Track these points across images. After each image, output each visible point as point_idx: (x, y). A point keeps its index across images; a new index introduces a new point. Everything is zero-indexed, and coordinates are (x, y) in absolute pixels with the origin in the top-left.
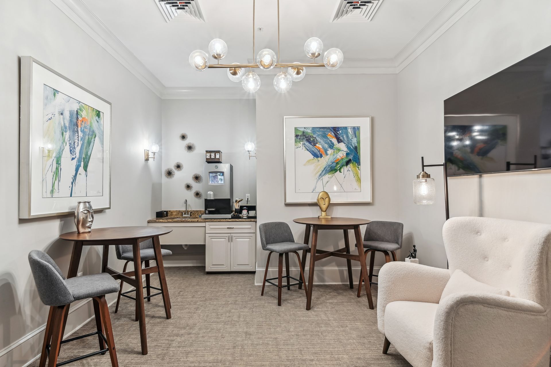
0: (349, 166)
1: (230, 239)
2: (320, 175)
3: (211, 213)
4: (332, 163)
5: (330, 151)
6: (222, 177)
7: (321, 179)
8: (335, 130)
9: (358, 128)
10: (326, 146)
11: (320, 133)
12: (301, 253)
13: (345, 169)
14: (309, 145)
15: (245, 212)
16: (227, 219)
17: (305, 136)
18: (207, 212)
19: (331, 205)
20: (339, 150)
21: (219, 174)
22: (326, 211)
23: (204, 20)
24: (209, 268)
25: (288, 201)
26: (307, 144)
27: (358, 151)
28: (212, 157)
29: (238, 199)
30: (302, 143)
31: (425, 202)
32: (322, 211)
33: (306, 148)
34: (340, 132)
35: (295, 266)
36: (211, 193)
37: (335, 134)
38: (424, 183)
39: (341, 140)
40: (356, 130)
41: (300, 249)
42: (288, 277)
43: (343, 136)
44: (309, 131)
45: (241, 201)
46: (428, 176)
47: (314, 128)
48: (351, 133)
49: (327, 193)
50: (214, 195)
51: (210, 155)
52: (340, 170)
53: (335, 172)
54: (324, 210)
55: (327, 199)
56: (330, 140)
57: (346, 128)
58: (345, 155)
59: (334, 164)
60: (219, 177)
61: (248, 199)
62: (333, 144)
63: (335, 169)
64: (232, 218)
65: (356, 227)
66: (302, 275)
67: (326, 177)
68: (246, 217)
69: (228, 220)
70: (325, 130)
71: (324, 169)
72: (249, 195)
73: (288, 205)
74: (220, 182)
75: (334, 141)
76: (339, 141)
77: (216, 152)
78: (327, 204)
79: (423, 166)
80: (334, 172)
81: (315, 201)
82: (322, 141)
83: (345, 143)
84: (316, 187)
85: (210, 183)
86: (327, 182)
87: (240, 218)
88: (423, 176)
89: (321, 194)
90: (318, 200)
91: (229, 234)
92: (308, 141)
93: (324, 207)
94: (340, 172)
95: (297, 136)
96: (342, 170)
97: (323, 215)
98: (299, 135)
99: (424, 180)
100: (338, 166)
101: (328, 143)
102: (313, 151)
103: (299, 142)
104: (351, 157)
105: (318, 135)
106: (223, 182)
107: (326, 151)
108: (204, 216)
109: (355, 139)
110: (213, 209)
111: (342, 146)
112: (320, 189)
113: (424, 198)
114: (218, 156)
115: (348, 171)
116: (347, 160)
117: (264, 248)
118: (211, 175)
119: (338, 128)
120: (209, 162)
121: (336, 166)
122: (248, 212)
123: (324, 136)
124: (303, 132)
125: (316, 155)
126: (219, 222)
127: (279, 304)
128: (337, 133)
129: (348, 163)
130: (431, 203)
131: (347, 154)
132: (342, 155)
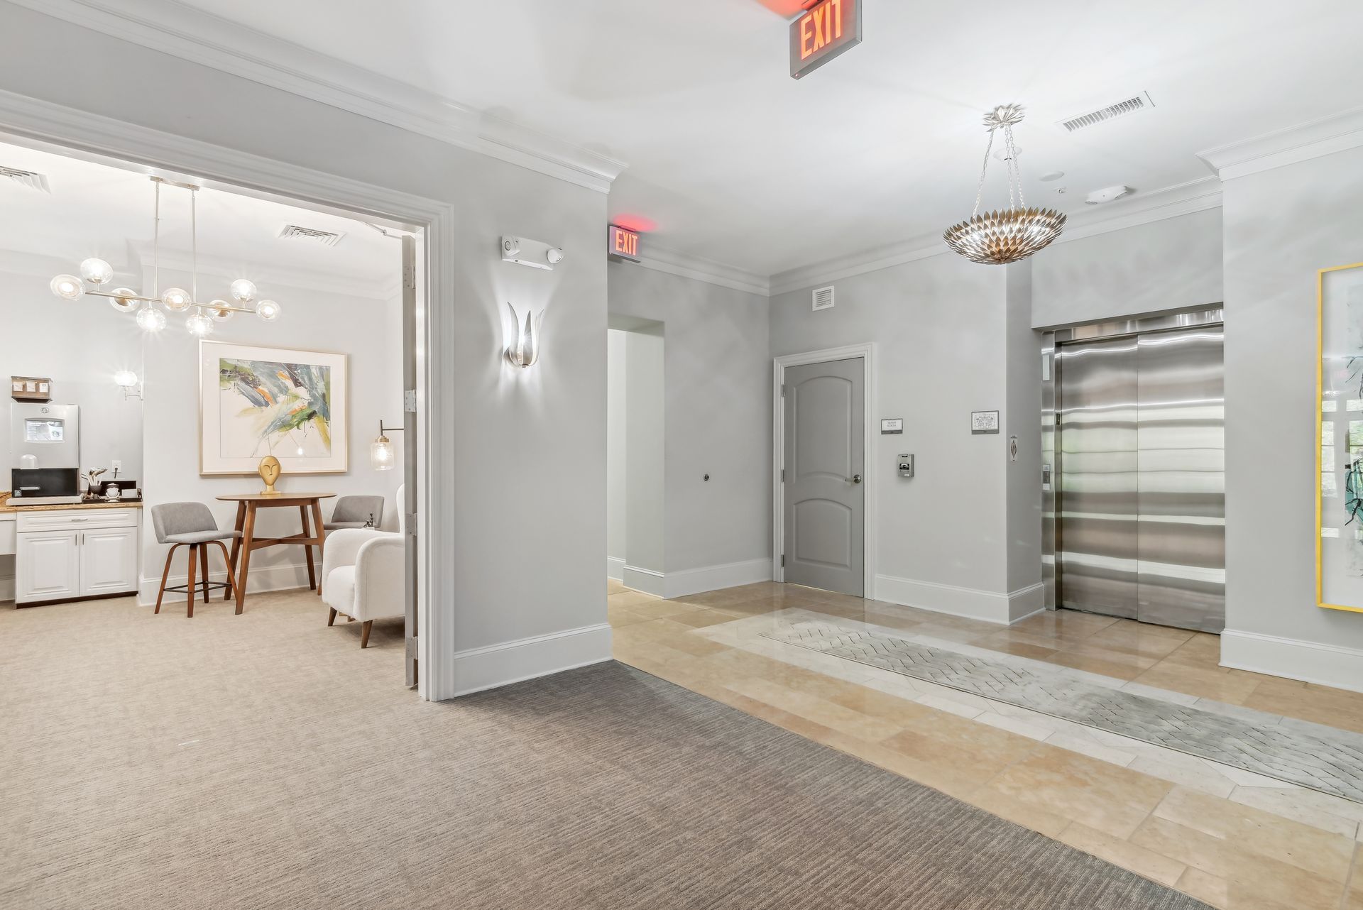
0: (312, 420)
1: (80, 540)
2: (266, 431)
3: (26, 494)
4: (286, 415)
5: (281, 398)
6: (60, 430)
7: (267, 437)
8: (291, 368)
9: (328, 369)
10: (275, 390)
11: (266, 370)
12: (229, 543)
13: (307, 425)
14: (247, 386)
15: (112, 492)
16: (72, 504)
17: (239, 372)
18: (18, 493)
19: (280, 476)
20: (297, 397)
21: (53, 423)
22: (273, 484)
23: (49, 191)
24: (27, 596)
25: (206, 471)
26: (243, 384)
27: (327, 400)
28: (29, 389)
29: (95, 470)
30: (233, 382)
31: (383, 468)
32: (266, 484)
33: (241, 391)
34: (299, 371)
35: (219, 569)
36: (31, 458)
37: (290, 373)
38: (383, 448)
39: (300, 383)
40: (324, 372)
41: (227, 537)
42: (205, 582)
43: (302, 378)
44: (246, 366)
45: (103, 472)
46: (387, 440)
47: (254, 362)
48: (315, 374)
49: (275, 459)
50: (38, 461)
51: (24, 387)
52: (298, 425)
53: (291, 428)
54: (271, 482)
55: (275, 468)
56: (282, 382)
57: (308, 367)
58: (306, 404)
59: (289, 417)
60: (51, 429)
61: (116, 469)
62: (287, 387)
63: (290, 425)
64: (85, 501)
65: (314, 501)
66: (231, 578)
67: (276, 435)
68: (116, 501)
69: (74, 506)
70: (275, 366)
71: (272, 424)
72: (119, 462)
73: (204, 477)
74: (53, 438)
75: (290, 383)
76: (297, 383)
77: (38, 381)
78: (275, 474)
79: (382, 430)
80: (288, 428)
81: (255, 470)
82: (268, 383)
83: (306, 388)
84: (257, 450)
85: (29, 438)
86: (277, 443)
87: (103, 501)
88: (381, 441)
89: (264, 460)
90: (260, 468)
91: (78, 532)
92: (245, 380)
93: (270, 479)
94: (298, 428)
95: (223, 371)
96: (302, 426)
97: (268, 490)
98: (227, 371)
99: (382, 445)
100: (295, 420)
101: (279, 387)
102: (253, 397)
103: (228, 381)
104: (316, 408)
105: (262, 374)
106: (61, 438)
107: (275, 397)
108: (10, 501)
109: (323, 383)
110: (37, 488)
111: (302, 391)
112: (264, 451)
113: (380, 464)
114: (43, 388)
115: (311, 427)
116: (309, 411)
117: (161, 540)
118: (29, 424)
119: (296, 365)
120: (19, 400)
121: (292, 419)
122: (120, 491)
123: (272, 375)
124: (236, 367)
125: (257, 402)
126: (50, 510)
127: (190, 615)
128: (295, 374)
129: (310, 416)
130: (389, 468)
131: (310, 404)
132: (301, 405)
